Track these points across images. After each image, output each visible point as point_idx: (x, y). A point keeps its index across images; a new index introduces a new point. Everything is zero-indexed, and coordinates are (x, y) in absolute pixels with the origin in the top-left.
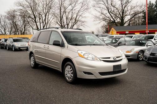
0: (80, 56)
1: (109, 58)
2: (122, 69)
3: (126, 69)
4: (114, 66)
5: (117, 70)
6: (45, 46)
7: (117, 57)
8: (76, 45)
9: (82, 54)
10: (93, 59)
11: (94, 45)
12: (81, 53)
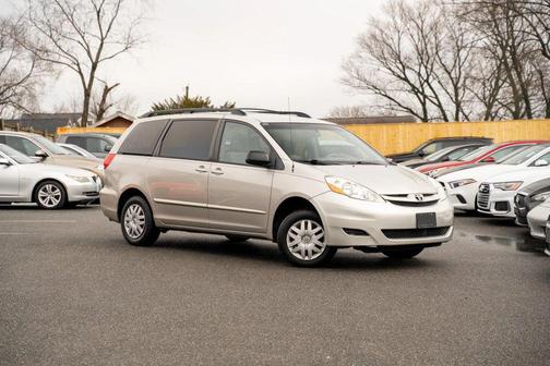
0: (333, 189)
1: (406, 196)
2: (438, 225)
3: (448, 227)
4: (418, 216)
5: (425, 226)
6: (202, 167)
7: (425, 195)
8: (314, 163)
9: (339, 186)
10: (365, 199)
11: (359, 163)
12: (337, 182)
